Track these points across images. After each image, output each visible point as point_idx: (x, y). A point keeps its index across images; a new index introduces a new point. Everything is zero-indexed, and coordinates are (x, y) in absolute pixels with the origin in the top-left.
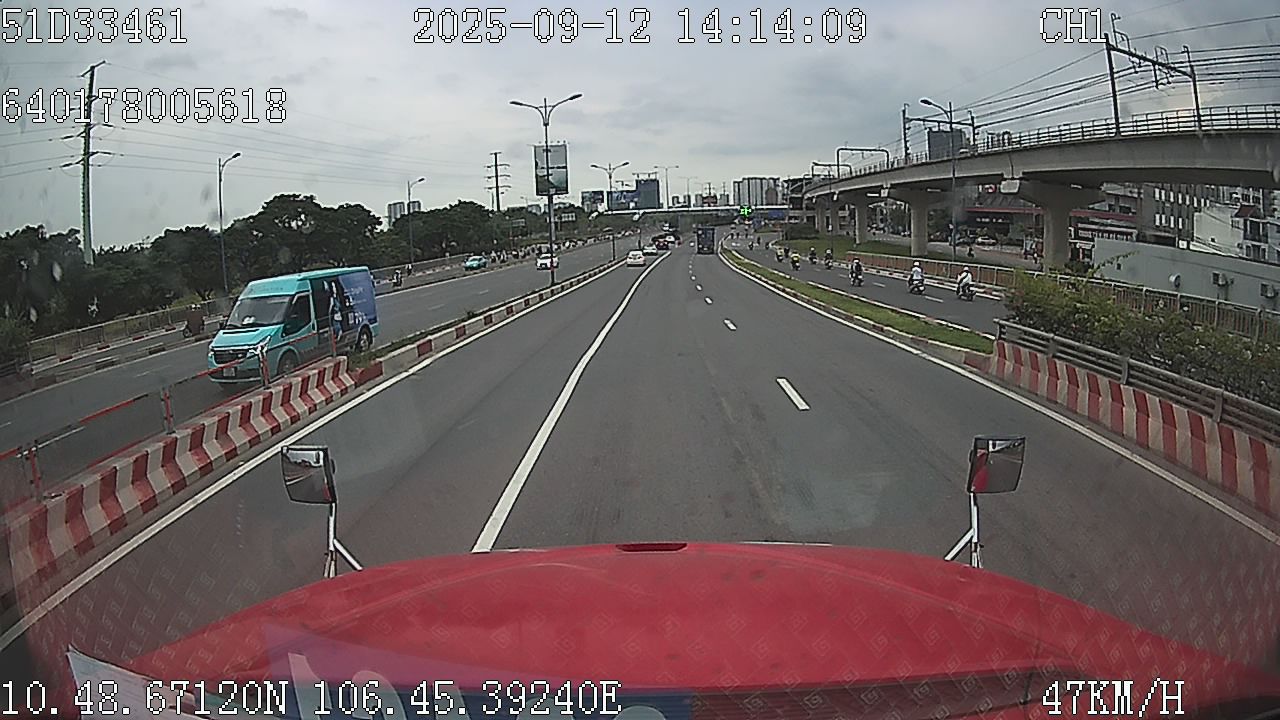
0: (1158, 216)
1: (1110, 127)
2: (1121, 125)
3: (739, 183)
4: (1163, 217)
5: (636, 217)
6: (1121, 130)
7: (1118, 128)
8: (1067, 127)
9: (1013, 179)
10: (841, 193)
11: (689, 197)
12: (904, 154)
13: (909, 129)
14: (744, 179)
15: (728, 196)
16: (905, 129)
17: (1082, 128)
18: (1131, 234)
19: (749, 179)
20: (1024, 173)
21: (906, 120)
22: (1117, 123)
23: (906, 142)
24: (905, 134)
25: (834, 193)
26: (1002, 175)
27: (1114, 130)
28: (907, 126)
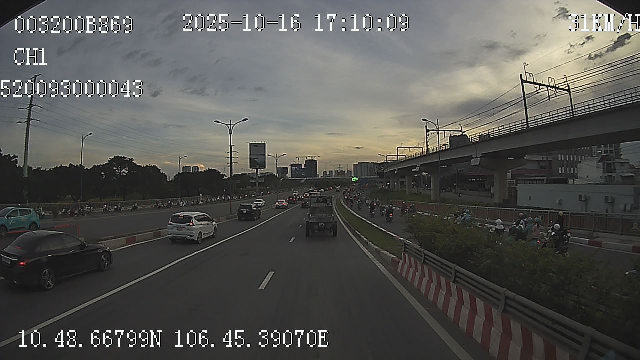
0: (560, 169)
1: (524, 124)
2: (529, 123)
3: (357, 165)
4: (563, 168)
6: (530, 125)
7: (528, 124)
8: (503, 128)
9: (477, 158)
10: (399, 169)
11: (332, 172)
12: (426, 149)
13: (429, 135)
14: (359, 163)
15: (351, 171)
16: (427, 135)
17: (510, 127)
18: (544, 180)
19: (361, 163)
20: (482, 154)
21: (428, 131)
22: (527, 122)
23: (427, 142)
24: (427, 138)
25: (396, 170)
26: (472, 156)
27: (526, 126)
28: (428, 134)
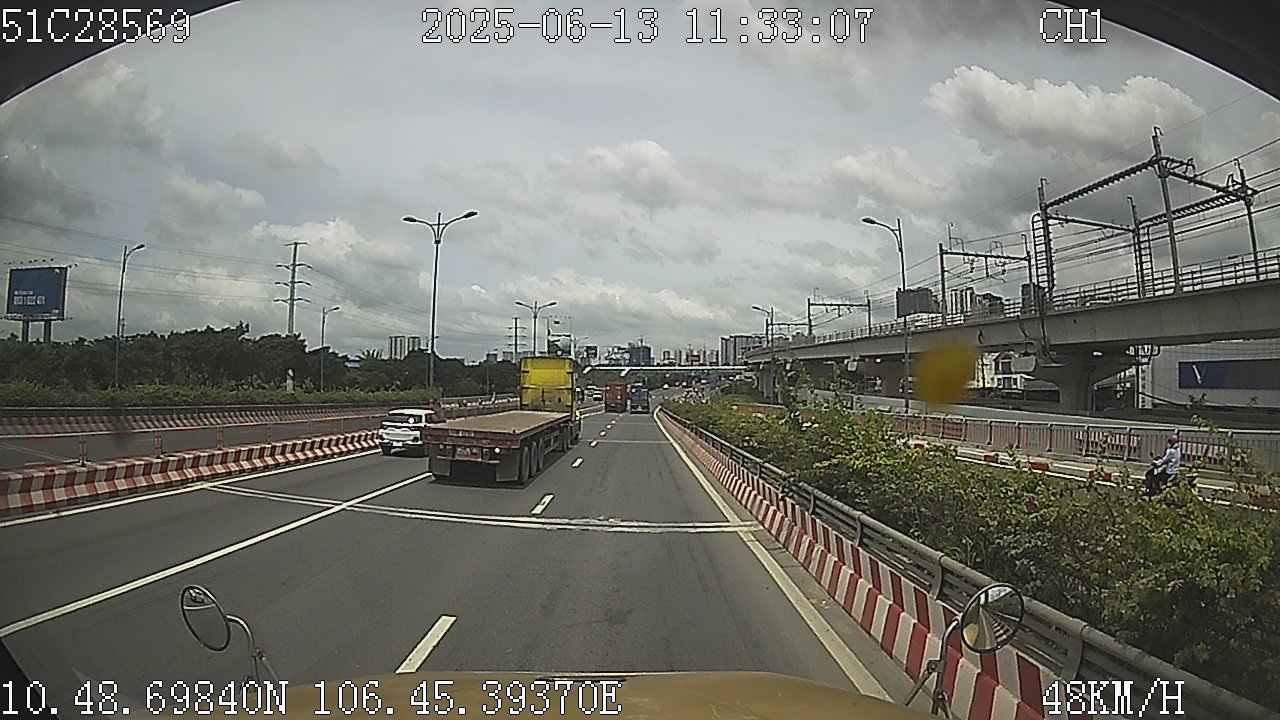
3: (726, 340)
5: (623, 374)
14: (731, 336)
19: (735, 337)
